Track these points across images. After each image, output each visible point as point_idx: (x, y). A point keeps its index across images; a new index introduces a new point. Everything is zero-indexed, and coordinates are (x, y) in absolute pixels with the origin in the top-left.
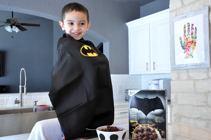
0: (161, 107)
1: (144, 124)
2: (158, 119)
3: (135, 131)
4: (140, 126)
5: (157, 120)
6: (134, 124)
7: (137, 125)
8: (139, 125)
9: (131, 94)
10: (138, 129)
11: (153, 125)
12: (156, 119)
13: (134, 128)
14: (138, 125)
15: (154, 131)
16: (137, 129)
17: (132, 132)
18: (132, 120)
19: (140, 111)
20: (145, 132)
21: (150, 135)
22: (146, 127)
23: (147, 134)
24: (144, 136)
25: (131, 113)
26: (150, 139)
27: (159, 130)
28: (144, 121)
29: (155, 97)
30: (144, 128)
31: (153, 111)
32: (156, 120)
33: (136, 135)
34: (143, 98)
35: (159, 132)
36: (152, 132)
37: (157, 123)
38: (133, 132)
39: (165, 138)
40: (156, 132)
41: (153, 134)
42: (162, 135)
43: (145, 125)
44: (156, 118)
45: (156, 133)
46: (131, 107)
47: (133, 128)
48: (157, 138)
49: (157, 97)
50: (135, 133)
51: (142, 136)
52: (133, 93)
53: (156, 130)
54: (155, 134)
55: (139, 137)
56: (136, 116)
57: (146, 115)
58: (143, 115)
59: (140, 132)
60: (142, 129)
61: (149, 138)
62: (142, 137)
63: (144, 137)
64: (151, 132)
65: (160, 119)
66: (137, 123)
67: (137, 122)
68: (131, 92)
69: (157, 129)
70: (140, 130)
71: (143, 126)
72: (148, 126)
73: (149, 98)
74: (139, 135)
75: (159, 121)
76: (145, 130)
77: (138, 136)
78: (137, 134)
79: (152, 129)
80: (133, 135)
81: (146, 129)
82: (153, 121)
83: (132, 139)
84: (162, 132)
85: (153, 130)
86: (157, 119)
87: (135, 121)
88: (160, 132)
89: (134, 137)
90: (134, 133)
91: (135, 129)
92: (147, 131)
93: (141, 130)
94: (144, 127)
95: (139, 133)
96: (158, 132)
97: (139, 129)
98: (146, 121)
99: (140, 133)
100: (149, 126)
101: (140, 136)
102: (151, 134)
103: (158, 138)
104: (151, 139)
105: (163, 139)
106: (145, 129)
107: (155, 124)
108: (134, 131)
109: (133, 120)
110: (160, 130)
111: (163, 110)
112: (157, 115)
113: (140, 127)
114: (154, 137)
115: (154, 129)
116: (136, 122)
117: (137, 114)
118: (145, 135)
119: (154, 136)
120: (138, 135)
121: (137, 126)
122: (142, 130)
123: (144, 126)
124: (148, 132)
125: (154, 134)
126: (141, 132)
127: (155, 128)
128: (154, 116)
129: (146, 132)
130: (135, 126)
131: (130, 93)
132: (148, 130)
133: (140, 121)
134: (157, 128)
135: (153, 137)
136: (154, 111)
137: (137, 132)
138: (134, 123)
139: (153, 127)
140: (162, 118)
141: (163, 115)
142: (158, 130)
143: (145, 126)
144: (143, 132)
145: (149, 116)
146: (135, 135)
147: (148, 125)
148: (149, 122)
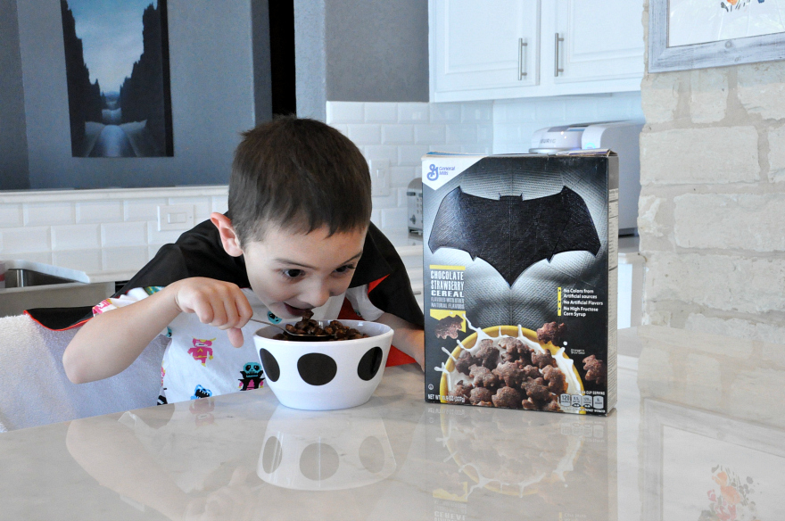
0: (588, 240)
1: (500, 327)
2: (569, 299)
3: (453, 362)
4: (481, 334)
5: (563, 305)
6: (451, 329)
7: (464, 330)
8: (474, 332)
9: (434, 177)
10: (469, 350)
11: (543, 329)
12: (560, 299)
13: (451, 345)
14: (470, 332)
15: (548, 360)
16: (463, 352)
17: (437, 369)
18: (441, 305)
19: (478, 259)
20: (503, 367)
21: (526, 381)
22: (507, 340)
23: (515, 372)
24: (497, 383)
25: (435, 275)
26: (529, 400)
27: (572, 351)
28: (501, 313)
29: (557, 190)
30: (499, 348)
31: (545, 261)
32: (560, 305)
33: (461, 383)
34: (497, 198)
35: (572, 361)
36: (536, 365)
37: (563, 318)
38: (444, 369)
39: (603, 393)
40: (557, 366)
41: (541, 371)
42: (588, 375)
43: (504, 332)
44: (560, 294)
45: (556, 369)
46: (435, 246)
47: (444, 349)
48: (564, 392)
49: (565, 187)
50: (455, 371)
51: (488, 387)
52: (446, 173)
53: (559, 354)
54: (551, 371)
55: (473, 391)
56: (458, 286)
57: (511, 279)
58: (493, 282)
59: (479, 364)
60: (489, 350)
61: (524, 391)
62: (487, 391)
63: (499, 392)
64: (531, 364)
65: (577, 299)
66: (463, 324)
67: (463, 315)
68: (433, 169)
69: (563, 349)
70: (478, 354)
71: (495, 334)
72: (517, 334)
73: (526, 198)
74: (473, 383)
75: (572, 308)
76: (502, 353)
77: (471, 388)
78: (462, 377)
79: (538, 349)
80: (442, 379)
81: (509, 348)
82: (542, 309)
83: (438, 401)
84: (585, 360)
85: (542, 356)
86: (563, 299)
87: (453, 314)
88: (579, 365)
89: (450, 389)
90: (450, 370)
91: (457, 349)
92: (512, 361)
93: (482, 358)
94: (501, 341)
95: (474, 369)
96: (565, 365)
97: (476, 351)
98: (511, 309)
99: (479, 372)
100: (525, 335)
101: (480, 384)
102: (534, 375)
103: (569, 391)
104: (532, 396)
105: (593, 395)
106: (505, 348)
107: (556, 326)
108: (448, 361)
109: (445, 306)
110: (580, 352)
111: (594, 253)
112: (563, 280)
113: (479, 340)
114: (549, 390)
115: (548, 351)
116: (458, 319)
117: (467, 277)
118: (503, 381)
119: (545, 382)
120: (467, 383)
121: (462, 336)
122: (491, 358)
123: (501, 336)
124: (518, 364)
125: (545, 371)
126: (486, 366)
127: (551, 346)
128: (551, 284)
129: (508, 364)
130: (454, 337)
131: (432, 174)
132: (520, 354)
133: (479, 311)
134: (561, 346)
135: (544, 388)
136: (549, 259)
137: (464, 369)
138: (449, 321)
139: (544, 339)
140: (587, 294)
141: (596, 278)
142: (568, 353)
143: (506, 336)
144: (495, 366)
145: (528, 283)
146: (453, 381)
147: (521, 333)
148: (523, 314)
